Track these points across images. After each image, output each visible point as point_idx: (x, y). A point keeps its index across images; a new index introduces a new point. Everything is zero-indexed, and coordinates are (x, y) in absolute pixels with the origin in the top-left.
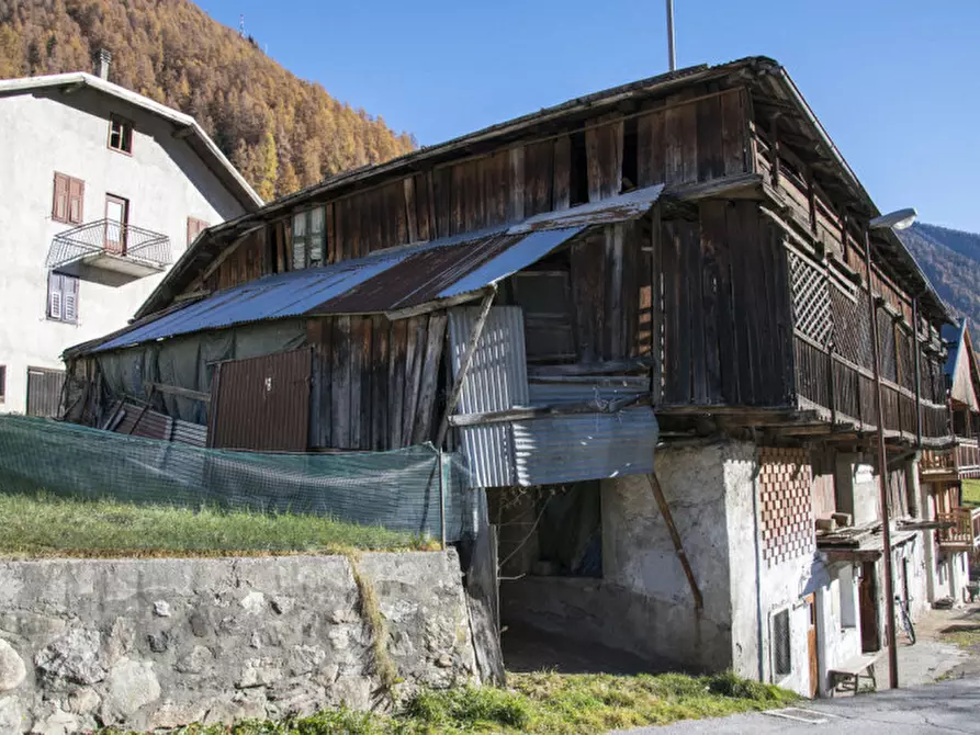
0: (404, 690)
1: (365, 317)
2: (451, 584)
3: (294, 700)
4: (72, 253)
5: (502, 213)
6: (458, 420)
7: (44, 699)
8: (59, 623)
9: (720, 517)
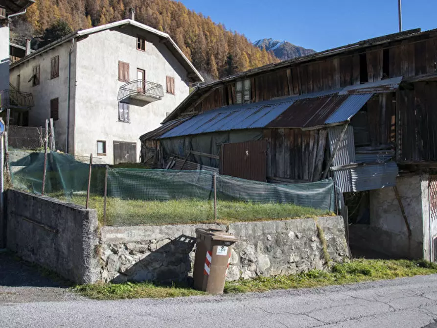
0: (331, 263)
1: (290, 129)
2: (342, 228)
3: (303, 267)
4: (126, 94)
5: (330, 84)
6: (333, 168)
7: (243, 266)
8: (244, 243)
9: (420, 202)
